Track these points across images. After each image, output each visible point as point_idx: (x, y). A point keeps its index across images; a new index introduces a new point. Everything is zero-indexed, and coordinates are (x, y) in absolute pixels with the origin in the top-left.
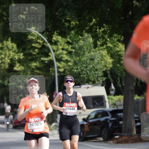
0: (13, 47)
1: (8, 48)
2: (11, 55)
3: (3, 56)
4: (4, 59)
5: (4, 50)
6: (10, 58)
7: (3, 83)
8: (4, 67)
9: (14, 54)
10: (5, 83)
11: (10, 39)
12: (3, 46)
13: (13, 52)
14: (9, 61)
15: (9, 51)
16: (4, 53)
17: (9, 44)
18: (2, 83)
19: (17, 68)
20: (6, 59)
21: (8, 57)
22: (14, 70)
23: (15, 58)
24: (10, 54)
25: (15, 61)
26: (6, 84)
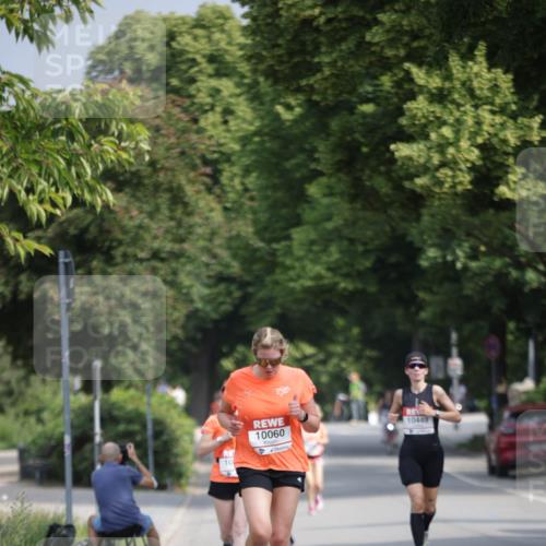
0: (495, 88)
1: (471, 92)
2: (485, 128)
3: (447, 131)
4: (455, 143)
5: (453, 102)
6: (480, 140)
7: (444, 257)
8: (454, 186)
9: (498, 119)
10: (456, 259)
11: (482, 49)
12: (447, 85)
13: (493, 113)
14: (475, 154)
15: (476, 107)
16: (451, 120)
17: (477, 75)
18: (440, 260)
19: (513, 190)
20: (464, 144)
21: (474, 135)
22: (496, 199)
23: (505, 141)
24: (479, 123)
25: (508, 154)
26: (459, 265)
